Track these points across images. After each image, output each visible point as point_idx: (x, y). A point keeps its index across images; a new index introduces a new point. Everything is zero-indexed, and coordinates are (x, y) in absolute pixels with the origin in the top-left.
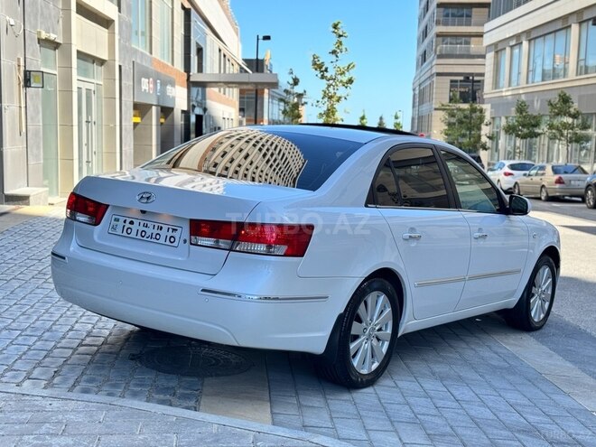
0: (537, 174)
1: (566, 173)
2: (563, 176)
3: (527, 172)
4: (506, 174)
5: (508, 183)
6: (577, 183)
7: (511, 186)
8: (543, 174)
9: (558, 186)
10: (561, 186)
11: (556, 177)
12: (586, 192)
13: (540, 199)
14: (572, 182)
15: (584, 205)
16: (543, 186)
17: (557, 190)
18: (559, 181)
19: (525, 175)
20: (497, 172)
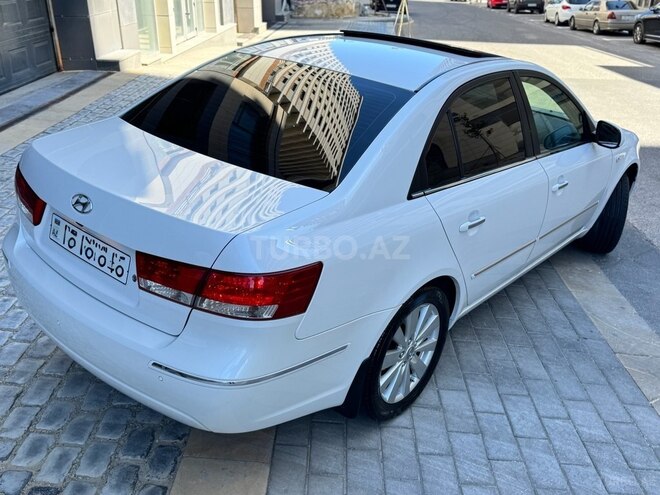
0: (591, 9)
1: (617, 7)
2: (616, 12)
3: (583, 6)
4: (565, 8)
5: (566, 15)
6: (627, 18)
7: (568, 18)
8: (598, 9)
9: (610, 21)
10: (614, 21)
11: (610, 12)
12: (635, 28)
13: (592, 32)
14: (623, 18)
15: (631, 39)
16: (596, 21)
17: (609, 25)
18: (612, 16)
19: (581, 9)
20: (556, 5)
